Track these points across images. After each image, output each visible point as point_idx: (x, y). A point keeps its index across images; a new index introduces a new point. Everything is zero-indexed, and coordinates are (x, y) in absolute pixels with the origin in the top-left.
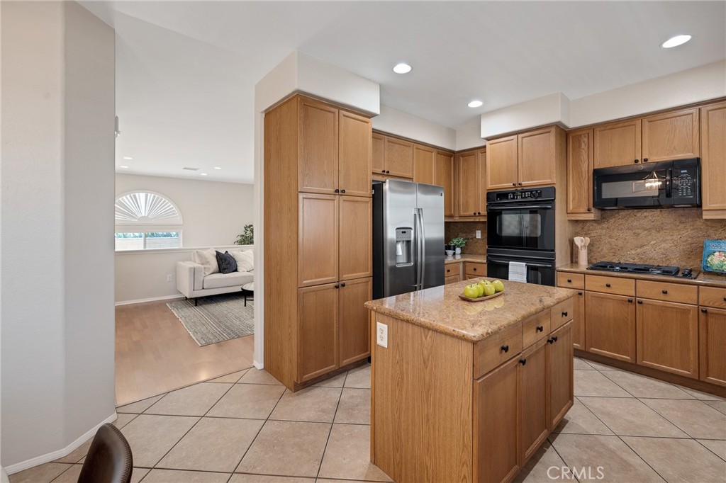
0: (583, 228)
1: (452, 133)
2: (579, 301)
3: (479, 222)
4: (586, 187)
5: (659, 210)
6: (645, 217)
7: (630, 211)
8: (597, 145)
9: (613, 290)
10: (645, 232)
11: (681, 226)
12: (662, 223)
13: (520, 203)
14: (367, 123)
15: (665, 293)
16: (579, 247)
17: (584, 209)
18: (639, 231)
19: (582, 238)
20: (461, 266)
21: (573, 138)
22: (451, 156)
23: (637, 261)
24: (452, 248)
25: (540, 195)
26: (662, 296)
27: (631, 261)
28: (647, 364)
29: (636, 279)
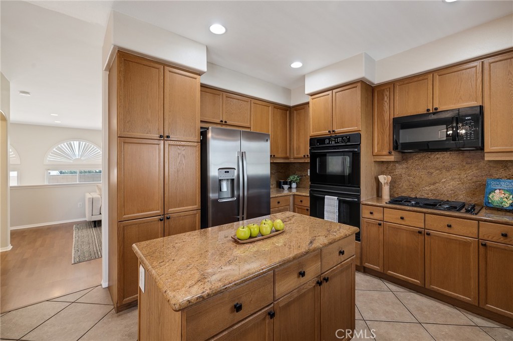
0: (387, 168)
1: (287, 91)
2: (379, 230)
3: (308, 163)
4: (388, 134)
5: (449, 152)
6: (437, 158)
7: (425, 153)
8: (397, 98)
9: (407, 221)
10: (437, 171)
11: (467, 166)
12: (452, 164)
13: (334, 147)
14: (196, 79)
15: (449, 226)
16: (383, 183)
17: (386, 152)
18: (432, 171)
19: (385, 176)
20: (291, 198)
21: (377, 93)
22: (287, 110)
23: (431, 196)
24: (288, 183)
25: (349, 140)
26: (447, 229)
27: (426, 196)
28: (433, 288)
29: (425, 213)
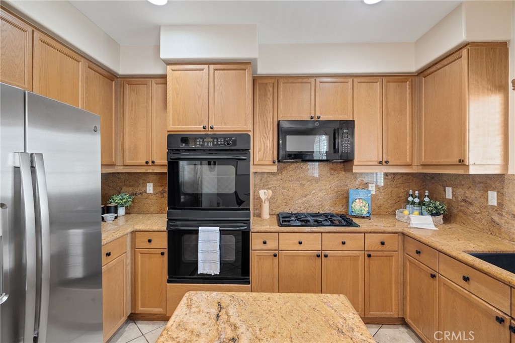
1: (113, 45)
2: (273, 264)
3: (151, 173)
11: (331, 178)
13: (211, 152)
15: (344, 243)
16: (263, 200)
17: (270, 161)
18: (304, 182)
20: (128, 239)
22: (112, 80)
24: (113, 210)
25: (234, 142)
26: (342, 247)
29: (320, 233)
